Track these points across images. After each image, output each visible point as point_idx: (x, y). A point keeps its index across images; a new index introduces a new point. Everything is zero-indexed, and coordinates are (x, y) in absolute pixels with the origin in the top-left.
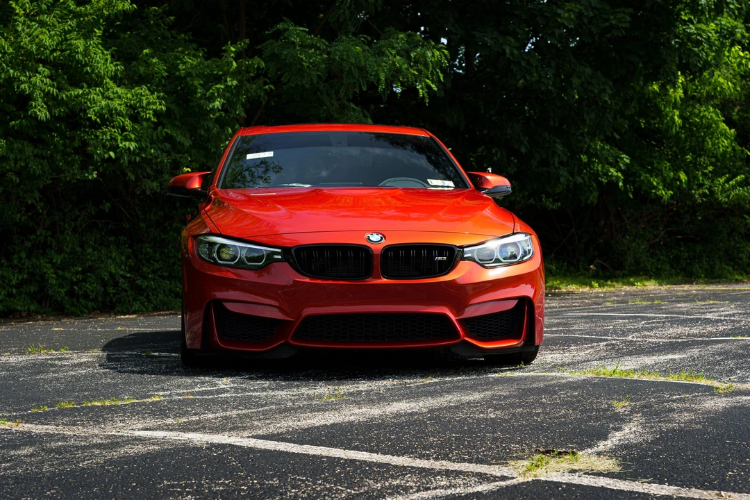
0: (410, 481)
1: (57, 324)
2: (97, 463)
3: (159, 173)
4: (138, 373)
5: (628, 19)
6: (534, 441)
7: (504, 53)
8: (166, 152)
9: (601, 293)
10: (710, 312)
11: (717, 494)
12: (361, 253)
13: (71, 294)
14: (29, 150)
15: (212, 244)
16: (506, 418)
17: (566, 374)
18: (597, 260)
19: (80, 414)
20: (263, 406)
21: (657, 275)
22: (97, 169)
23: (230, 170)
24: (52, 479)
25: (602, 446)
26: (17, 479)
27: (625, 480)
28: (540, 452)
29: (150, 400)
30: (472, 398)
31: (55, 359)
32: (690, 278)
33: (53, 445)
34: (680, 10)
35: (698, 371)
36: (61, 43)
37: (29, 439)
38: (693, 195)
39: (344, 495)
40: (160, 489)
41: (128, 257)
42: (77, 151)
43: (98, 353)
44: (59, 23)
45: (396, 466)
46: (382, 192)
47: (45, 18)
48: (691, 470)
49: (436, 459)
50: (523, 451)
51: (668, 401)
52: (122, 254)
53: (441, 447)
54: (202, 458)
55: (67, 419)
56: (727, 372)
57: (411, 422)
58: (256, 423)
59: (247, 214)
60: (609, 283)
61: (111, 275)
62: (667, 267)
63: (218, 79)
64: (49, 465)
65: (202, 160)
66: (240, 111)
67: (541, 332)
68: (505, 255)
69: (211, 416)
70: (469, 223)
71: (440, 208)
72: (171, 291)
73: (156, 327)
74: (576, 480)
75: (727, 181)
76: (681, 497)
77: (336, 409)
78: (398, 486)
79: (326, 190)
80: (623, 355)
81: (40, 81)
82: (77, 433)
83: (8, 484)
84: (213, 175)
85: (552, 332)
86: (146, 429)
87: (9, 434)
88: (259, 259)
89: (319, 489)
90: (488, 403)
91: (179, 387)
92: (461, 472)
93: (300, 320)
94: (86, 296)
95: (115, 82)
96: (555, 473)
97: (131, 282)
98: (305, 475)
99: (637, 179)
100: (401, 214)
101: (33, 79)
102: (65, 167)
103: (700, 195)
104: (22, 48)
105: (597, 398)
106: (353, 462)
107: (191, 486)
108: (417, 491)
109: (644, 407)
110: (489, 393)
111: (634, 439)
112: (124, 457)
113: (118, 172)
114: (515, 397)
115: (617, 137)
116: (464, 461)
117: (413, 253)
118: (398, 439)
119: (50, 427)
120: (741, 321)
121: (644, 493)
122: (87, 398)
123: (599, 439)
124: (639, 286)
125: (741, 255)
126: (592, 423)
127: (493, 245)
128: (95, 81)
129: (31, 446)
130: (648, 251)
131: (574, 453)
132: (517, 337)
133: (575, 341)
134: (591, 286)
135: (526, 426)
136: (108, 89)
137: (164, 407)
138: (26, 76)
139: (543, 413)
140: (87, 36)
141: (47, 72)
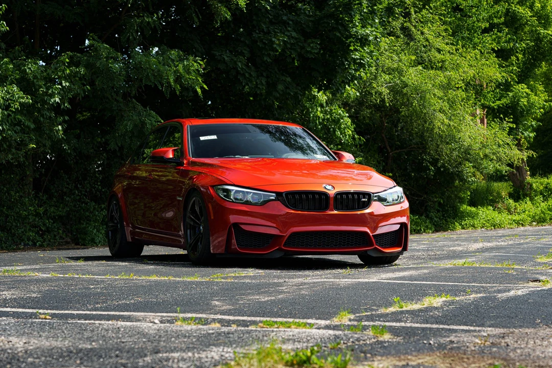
12: (323, 195)
15: (229, 190)
93: (289, 234)
117: (350, 196)
132: (400, 247)
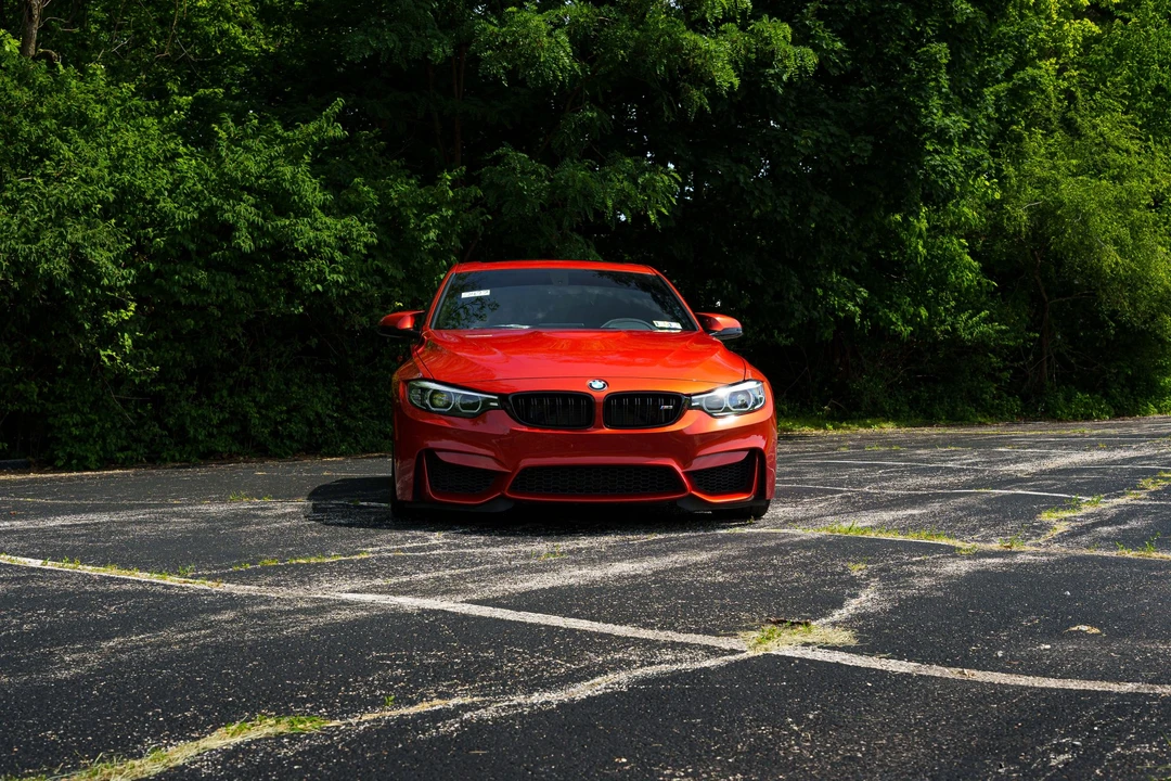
0: (633, 654)
1: (260, 467)
2: (302, 631)
3: (368, 308)
4: (346, 525)
5: (870, 147)
6: (764, 609)
7: (738, 182)
8: (377, 285)
9: (835, 436)
10: (952, 460)
11: (959, 672)
12: (583, 400)
13: (275, 434)
14: (232, 283)
15: (425, 390)
16: (735, 581)
17: (799, 531)
18: (832, 401)
19: (283, 573)
20: (477, 565)
21: (896, 417)
22: (302, 303)
23: (444, 309)
24: (254, 648)
25: (837, 615)
26: (218, 648)
27: (862, 655)
28: (771, 622)
29: (358, 557)
30: (699, 558)
31: (258, 509)
32: (930, 419)
33: (256, 609)
34: (926, 139)
35: (939, 529)
36: (268, 170)
37: (230, 601)
38: (934, 332)
39: (563, 670)
40: (369, 661)
41: (336, 396)
42: (282, 284)
43: (303, 502)
44: (265, 148)
45: (618, 637)
46: (605, 335)
47: (250, 142)
48: (932, 644)
49: (661, 629)
50: (754, 620)
51: (907, 564)
52: (329, 392)
53: (666, 614)
54: (413, 625)
55: (269, 579)
56: (970, 529)
57: (635, 585)
58: (470, 585)
59: (460, 358)
60: (844, 425)
61: (317, 414)
62: (906, 408)
63: (433, 209)
64: (252, 632)
65: (415, 294)
66: (455, 242)
67: (773, 482)
68: (735, 403)
69: (422, 576)
70: (698, 369)
71: (669, 352)
72: (380, 432)
73: (364, 471)
74: (809, 654)
75: (971, 317)
76: (921, 675)
77: (555, 571)
78: (621, 660)
79: (545, 332)
80: (859, 509)
81: (245, 210)
82: (281, 595)
83: (207, 654)
84: (426, 314)
85: (784, 482)
86: (354, 592)
87: (209, 595)
88: (474, 406)
89: (536, 663)
90: (716, 564)
91: (388, 542)
92: (687, 645)
93: (518, 471)
94: (291, 437)
95: (323, 211)
96: (787, 647)
97: (339, 422)
98: (522, 646)
99: (875, 315)
100: (626, 359)
101: (237, 208)
102: (270, 301)
103: (942, 332)
104: (227, 174)
105: (832, 560)
106: (572, 631)
107: (402, 659)
108: (641, 666)
109: (882, 570)
110: (717, 553)
111: (871, 608)
112: (331, 624)
113: (326, 307)
114: (744, 557)
115: (856, 270)
116: (690, 631)
117: (637, 401)
118: (621, 605)
119: (253, 588)
120: (985, 470)
121: (882, 670)
122: (291, 555)
123: (833, 608)
124: (876, 429)
125: (984, 396)
126: (826, 589)
127: (722, 393)
128: (304, 211)
129: (232, 610)
130: (886, 392)
131: (807, 624)
132: (747, 491)
133: (809, 493)
134: (825, 428)
135: (757, 592)
136: (316, 220)
137: (373, 565)
138: (229, 204)
139: (774, 576)
140: (296, 162)
141: (252, 200)
